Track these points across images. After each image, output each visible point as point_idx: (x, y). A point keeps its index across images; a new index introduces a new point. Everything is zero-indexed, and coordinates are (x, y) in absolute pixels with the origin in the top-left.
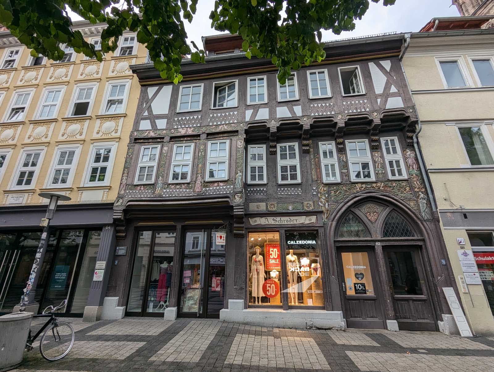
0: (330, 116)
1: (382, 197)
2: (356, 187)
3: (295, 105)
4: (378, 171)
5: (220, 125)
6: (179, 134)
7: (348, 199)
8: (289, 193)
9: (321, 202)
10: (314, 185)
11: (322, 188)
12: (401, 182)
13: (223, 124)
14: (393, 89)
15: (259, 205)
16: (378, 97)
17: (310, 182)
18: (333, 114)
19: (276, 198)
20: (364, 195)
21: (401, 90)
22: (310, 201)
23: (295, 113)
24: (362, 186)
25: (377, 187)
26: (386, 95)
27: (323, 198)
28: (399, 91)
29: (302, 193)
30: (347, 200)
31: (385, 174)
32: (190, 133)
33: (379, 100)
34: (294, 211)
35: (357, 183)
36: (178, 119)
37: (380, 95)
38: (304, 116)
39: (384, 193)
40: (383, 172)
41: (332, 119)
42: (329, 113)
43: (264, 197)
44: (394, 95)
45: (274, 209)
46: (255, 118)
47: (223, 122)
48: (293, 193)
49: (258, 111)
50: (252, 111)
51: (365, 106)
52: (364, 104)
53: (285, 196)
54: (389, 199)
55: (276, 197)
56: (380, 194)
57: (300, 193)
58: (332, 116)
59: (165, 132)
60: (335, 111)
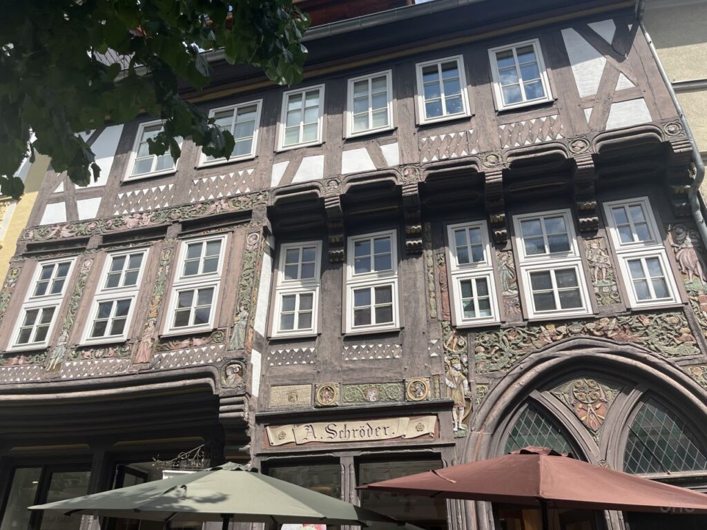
0: (468, 159)
1: (614, 357)
2: (542, 335)
3: (386, 143)
4: (601, 288)
5: (213, 202)
6: (122, 229)
7: (522, 366)
8: (371, 358)
9: (452, 378)
10: (432, 335)
11: (452, 341)
12: (663, 315)
13: (220, 199)
14: (623, 83)
15: (294, 391)
16: (586, 105)
17: (423, 326)
18: (473, 156)
19: (339, 372)
20: (565, 355)
21: (643, 82)
22: (422, 375)
23: (383, 160)
24: (559, 329)
25: (598, 331)
26: (606, 98)
27: (456, 366)
28: (637, 85)
29: (403, 354)
30: (517, 370)
31: (619, 295)
32: (146, 224)
33: (588, 112)
34: (381, 404)
35: (545, 323)
36: (125, 196)
37: (591, 100)
38: (405, 165)
39: (620, 348)
40: (614, 288)
41: (472, 166)
42: (464, 153)
43: (309, 370)
44: (626, 96)
45: (331, 402)
46: (292, 179)
47: (221, 195)
48: (380, 357)
49: (300, 162)
50: (286, 163)
51: (554, 129)
52: (552, 125)
53: (361, 365)
54: (634, 362)
55: (338, 368)
56: (608, 350)
57: (397, 357)
58: (472, 159)
59: (93, 226)
60: (479, 146)
